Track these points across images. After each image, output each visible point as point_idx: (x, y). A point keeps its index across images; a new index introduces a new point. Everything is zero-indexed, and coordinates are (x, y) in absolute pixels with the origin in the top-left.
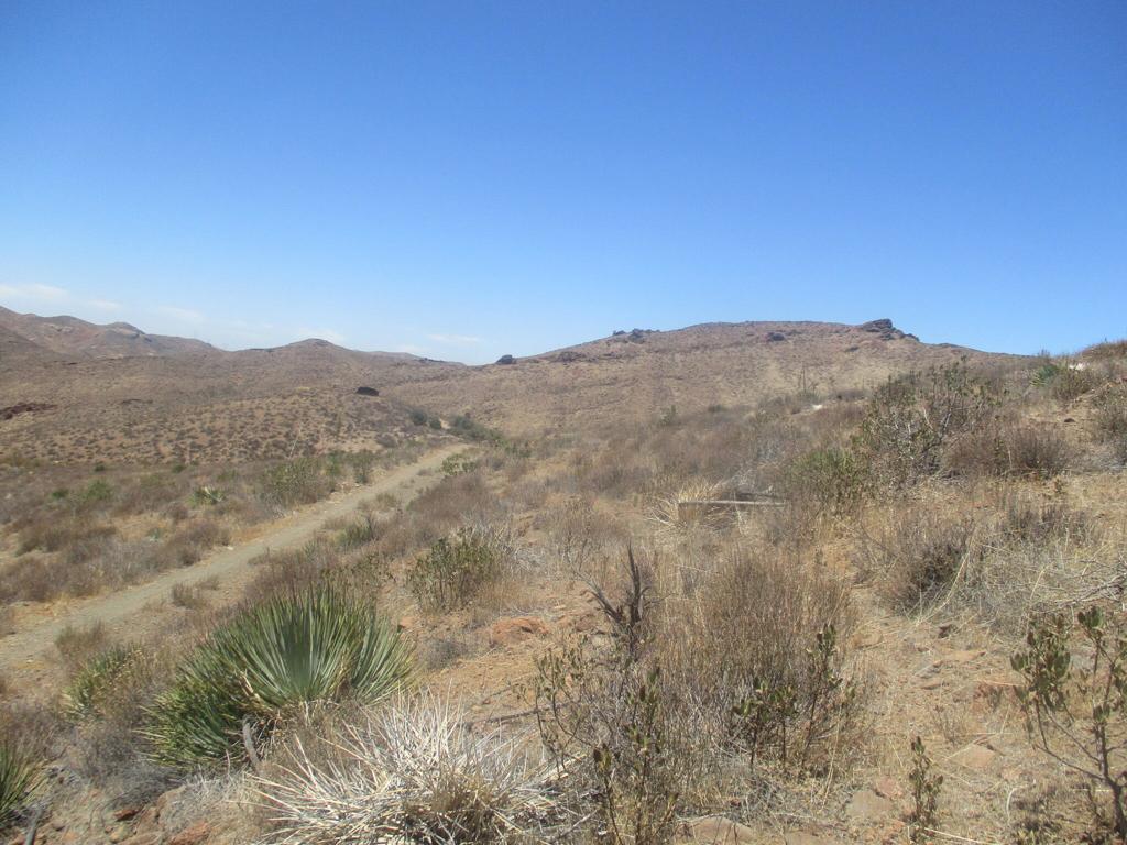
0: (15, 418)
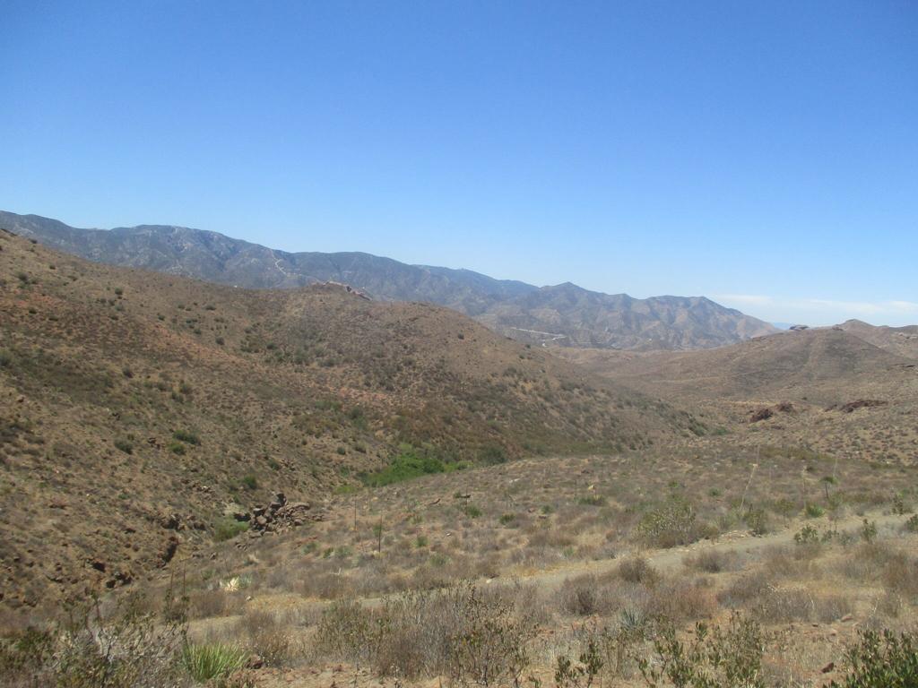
0: (855, 411)
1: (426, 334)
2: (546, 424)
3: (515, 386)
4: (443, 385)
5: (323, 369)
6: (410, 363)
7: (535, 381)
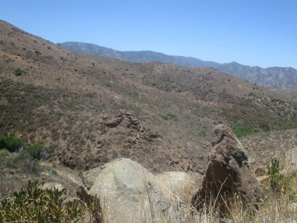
1: (215, 79)
5: (177, 93)
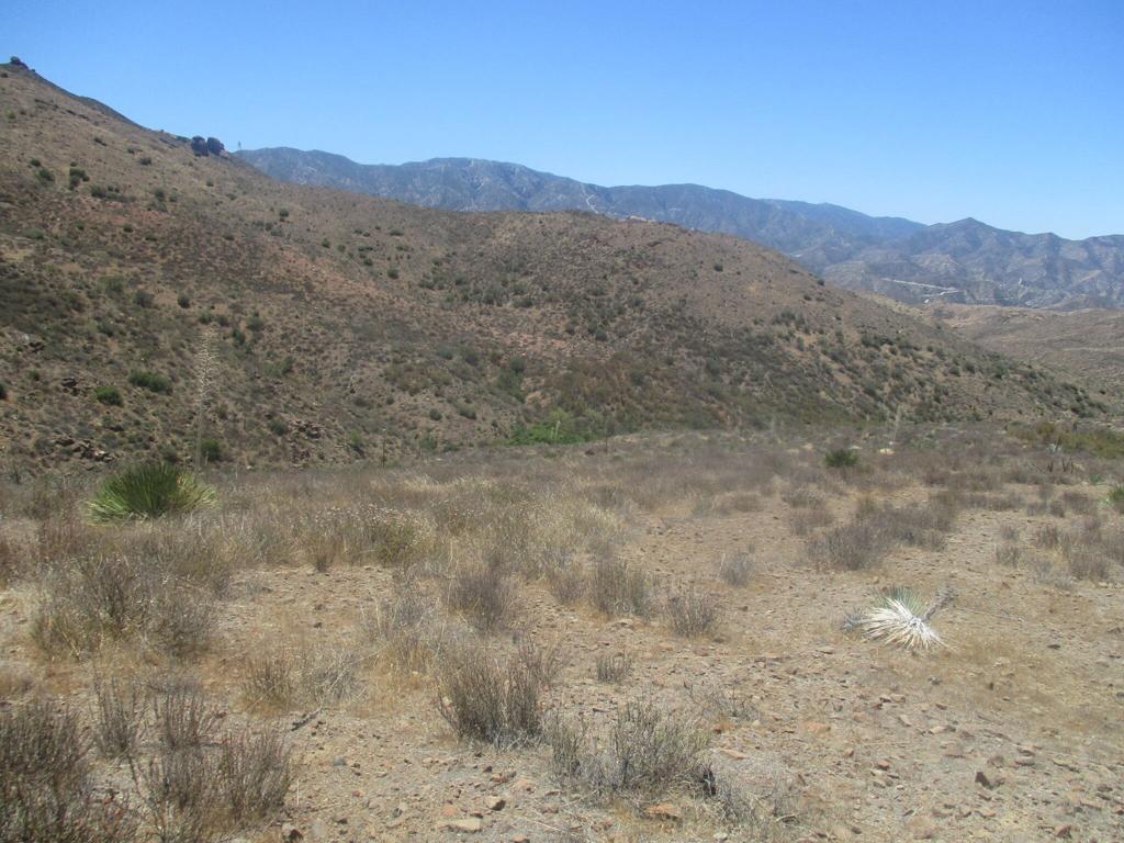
2: (823, 394)
3: (788, 339)
4: (677, 333)
6: (637, 304)
7: (821, 332)
